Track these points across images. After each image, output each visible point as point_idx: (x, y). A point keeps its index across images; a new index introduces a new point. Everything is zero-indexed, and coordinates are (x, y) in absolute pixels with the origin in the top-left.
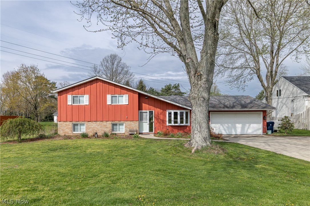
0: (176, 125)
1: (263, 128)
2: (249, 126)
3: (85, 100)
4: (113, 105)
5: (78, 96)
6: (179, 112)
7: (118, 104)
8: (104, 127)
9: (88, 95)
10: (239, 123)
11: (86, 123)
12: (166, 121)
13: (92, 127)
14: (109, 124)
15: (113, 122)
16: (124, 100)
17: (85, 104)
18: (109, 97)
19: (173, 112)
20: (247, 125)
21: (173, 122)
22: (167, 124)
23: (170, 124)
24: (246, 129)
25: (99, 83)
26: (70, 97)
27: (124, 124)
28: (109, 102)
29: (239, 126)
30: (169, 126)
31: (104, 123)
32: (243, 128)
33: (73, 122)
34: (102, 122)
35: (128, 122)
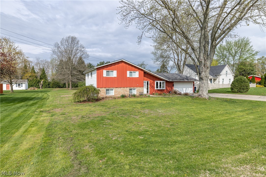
0: (161, 89)
1: (193, 90)
2: (188, 89)
3: (114, 74)
4: (130, 77)
5: (110, 71)
6: (162, 82)
7: (133, 77)
8: (125, 91)
9: (116, 71)
10: (184, 88)
11: (115, 88)
12: (155, 87)
13: (119, 91)
14: (128, 89)
15: (130, 88)
16: (136, 75)
17: (114, 76)
18: (128, 72)
19: (159, 82)
20: (187, 89)
21: (159, 88)
22: (156, 89)
23: (157, 89)
24: (187, 91)
25: (123, 64)
26: (105, 72)
27: (136, 89)
28: (128, 76)
29: (184, 89)
30: (156, 90)
31: (125, 89)
32: (186, 90)
33: (107, 88)
34: (124, 88)
35: (138, 88)
